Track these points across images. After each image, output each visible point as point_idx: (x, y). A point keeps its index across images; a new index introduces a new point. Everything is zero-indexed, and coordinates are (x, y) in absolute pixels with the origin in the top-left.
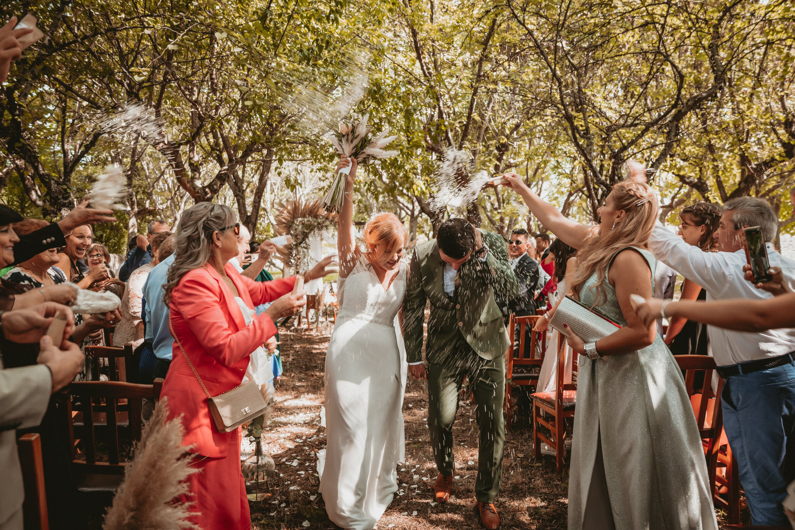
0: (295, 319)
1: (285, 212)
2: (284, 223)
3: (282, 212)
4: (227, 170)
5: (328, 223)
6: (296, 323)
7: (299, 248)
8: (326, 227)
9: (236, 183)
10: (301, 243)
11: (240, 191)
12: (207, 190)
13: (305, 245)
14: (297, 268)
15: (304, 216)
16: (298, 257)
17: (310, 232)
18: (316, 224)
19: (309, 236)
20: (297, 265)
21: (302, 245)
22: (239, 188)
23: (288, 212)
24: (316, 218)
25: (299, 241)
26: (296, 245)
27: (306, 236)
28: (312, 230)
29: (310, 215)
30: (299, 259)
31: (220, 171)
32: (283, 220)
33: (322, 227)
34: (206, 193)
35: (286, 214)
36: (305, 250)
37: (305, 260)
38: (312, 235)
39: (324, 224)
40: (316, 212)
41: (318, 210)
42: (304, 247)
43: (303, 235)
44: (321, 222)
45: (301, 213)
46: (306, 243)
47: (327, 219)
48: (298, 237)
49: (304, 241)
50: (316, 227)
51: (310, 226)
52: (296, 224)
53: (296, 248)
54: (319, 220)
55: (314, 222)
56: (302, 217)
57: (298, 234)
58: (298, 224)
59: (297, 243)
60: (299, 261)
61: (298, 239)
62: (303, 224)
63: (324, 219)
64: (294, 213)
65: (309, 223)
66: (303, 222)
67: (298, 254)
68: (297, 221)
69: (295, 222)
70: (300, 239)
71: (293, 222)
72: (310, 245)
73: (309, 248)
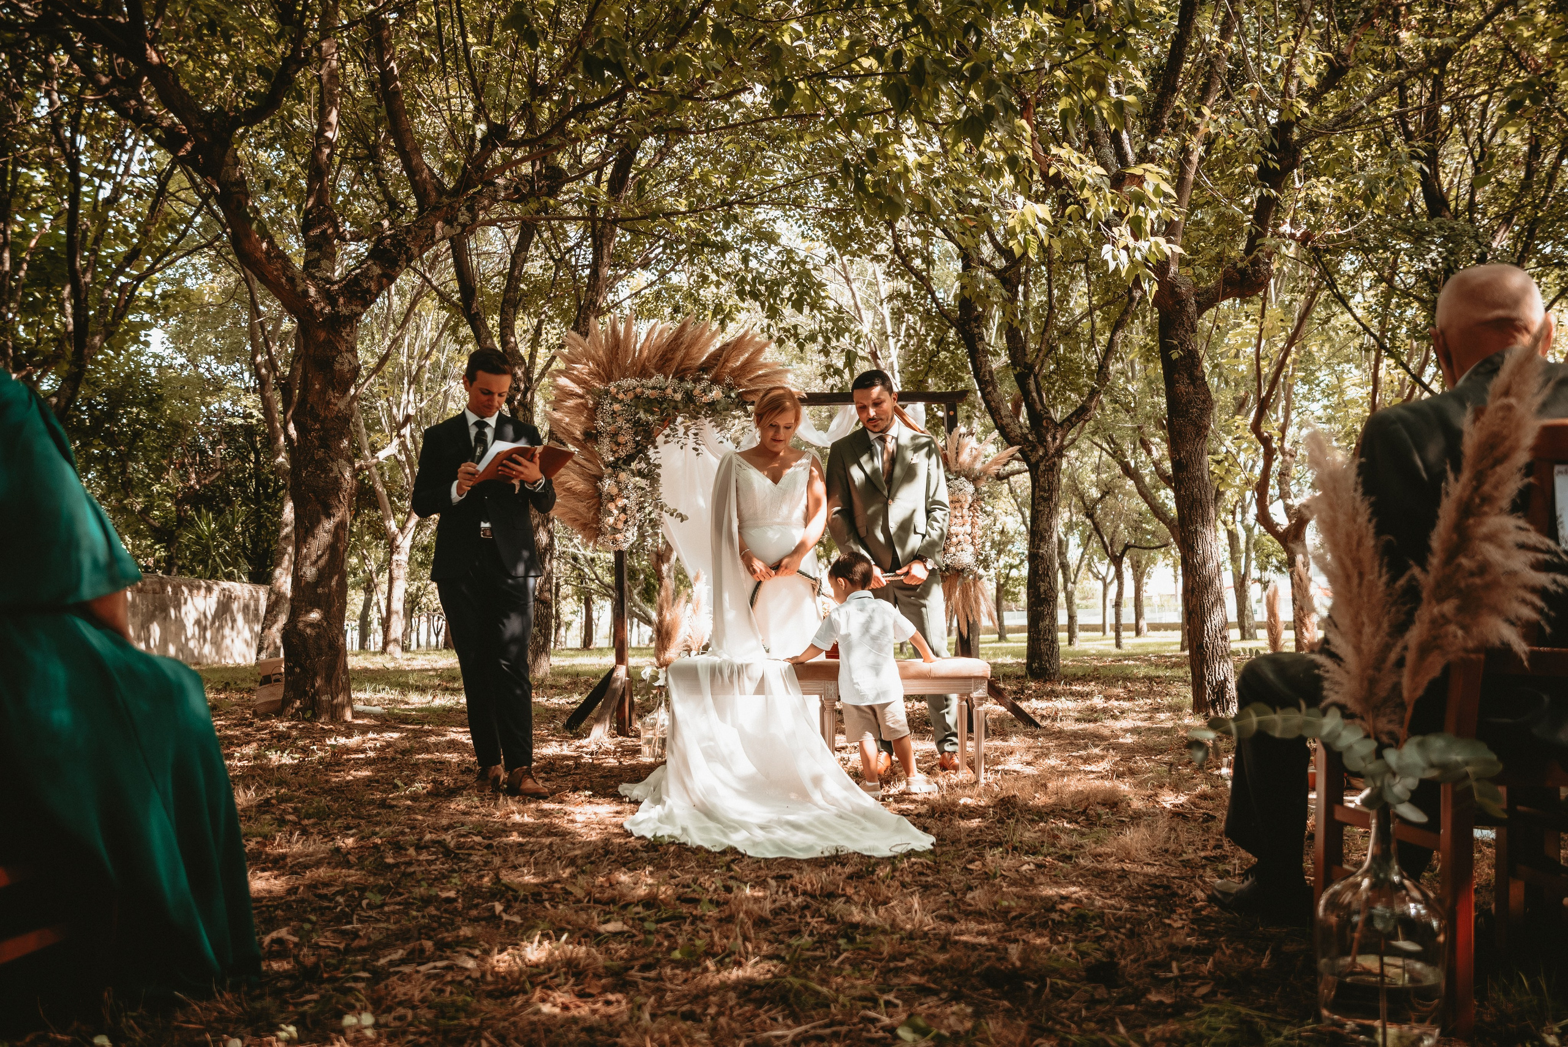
2: (578, 396)
7: (623, 476)
10: (629, 459)
13: (643, 465)
15: (643, 372)
16: (621, 503)
17: (661, 425)
18: (678, 397)
19: (660, 439)
20: (615, 530)
21: (634, 465)
23: (594, 359)
24: (681, 379)
25: (623, 454)
26: (615, 466)
27: (646, 436)
28: (666, 417)
29: (661, 368)
30: (623, 510)
33: (699, 408)
36: (644, 483)
38: (667, 436)
39: (705, 399)
40: (683, 360)
41: (687, 354)
42: (640, 473)
43: (636, 434)
44: (697, 392)
45: (633, 364)
46: (647, 459)
47: (715, 381)
48: (621, 439)
49: (640, 452)
50: (680, 406)
51: (661, 404)
52: (615, 399)
53: (614, 475)
54: (689, 386)
55: (675, 391)
56: (634, 375)
57: (621, 428)
58: (621, 396)
59: (618, 459)
60: (622, 517)
61: (618, 444)
62: (637, 397)
63: (704, 384)
64: (610, 362)
65: (655, 394)
66: (639, 390)
67: (620, 495)
68: (619, 387)
69: (613, 389)
70: (625, 444)
71: (607, 392)
72: (659, 466)
73: (659, 475)
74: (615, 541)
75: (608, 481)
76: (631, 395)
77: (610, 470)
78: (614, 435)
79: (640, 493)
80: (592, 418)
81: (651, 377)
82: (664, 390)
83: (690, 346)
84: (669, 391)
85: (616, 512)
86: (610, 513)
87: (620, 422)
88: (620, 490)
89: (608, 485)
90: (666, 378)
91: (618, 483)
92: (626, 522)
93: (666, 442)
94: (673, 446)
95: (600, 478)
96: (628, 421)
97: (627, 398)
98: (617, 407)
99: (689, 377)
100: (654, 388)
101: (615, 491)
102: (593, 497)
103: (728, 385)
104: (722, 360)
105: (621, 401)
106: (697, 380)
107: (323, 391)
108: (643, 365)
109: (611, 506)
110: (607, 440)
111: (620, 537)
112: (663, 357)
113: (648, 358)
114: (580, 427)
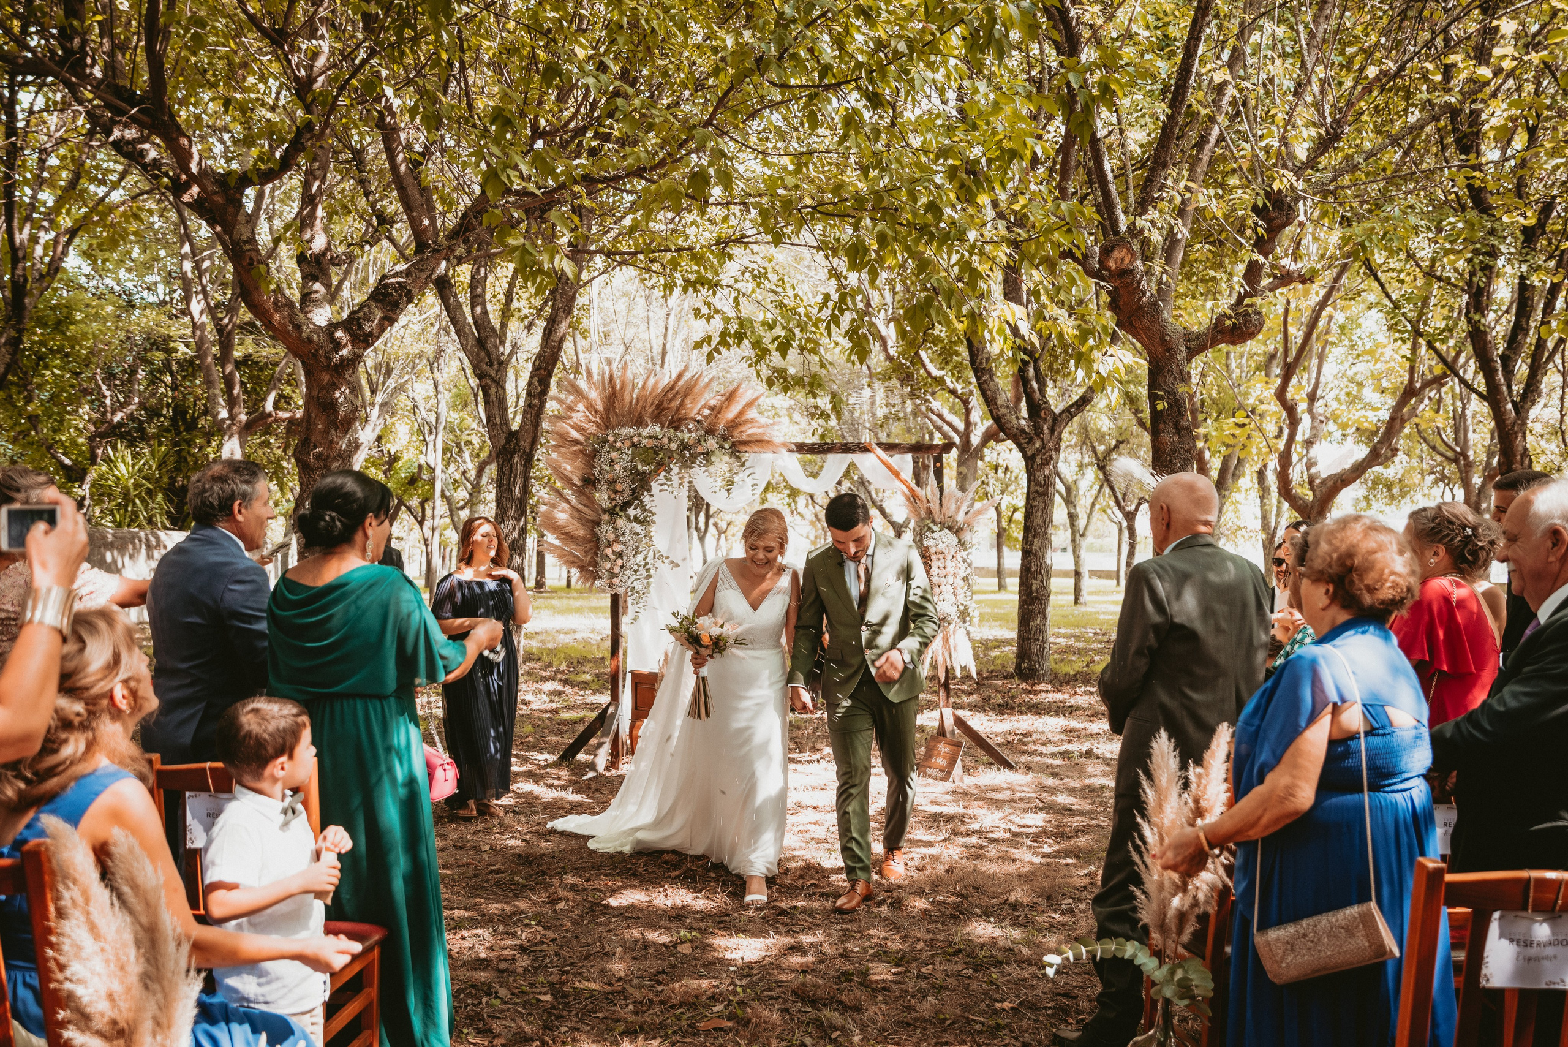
0: (600, 745)
1: (581, 407)
2: (576, 442)
3: (570, 408)
4: (407, 273)
5: (712, 443)
6: (602, 759)
7: (620, 523)
8: (707, 455)
9: (481, 343)
10: (626, 505)
11: (491, 365)
12: (339, 334)
13: (639, 512)
14: (611, 585)
15: (638, 421)
16: (617, 548)
17: (656, 472)
18: (674, 446)
19: (655, 486)
20: (612, 575)
21: (631, 512)
22: (488, 354)
23: (590, 407)
24: (677, 428)
25: (619, 500)
26: (611, 512)
27: (641, 483)
28: (662, 465)
29: (656, 418)
30: (620, 555)
31: (384, 277)
32: (575, 434)
33: (694, 457)
34: (337, 346)
35: (580, 415)
36: (638, 528)
37: (639, 558)
39: (699, 449)
40: (678, 409)
41: (680, 406)
42: (636, 519)
43: (633, 482)
44: (691, 441)
45: (630, 412)
46: (642, 505)
47: (711, 431)
48: (618, 487)
49: (636, 498)
50: (676, 455)
51: (657, 453)
52: (612, 447)
53: (612, 522)
54: (686, 435)
55: (670, 440)
56: (631, 424)
57: (618, 476)
58: (618, 444)
59: (615, 506)
60: (619, 562)
61: (616, 492)
62: (634, 445)
63: (700, 433)
64: (608, 411)
65: (653, 442)
66: (636, 439)
67: (617, 540)
68: (617, 435)
69: (611, 438)
70: (622, 492)
71: (605, 441)
72: (654, 514)
73: (653, 521)
75: (605, 527)
76: (628, 443)
77: (606, 517)
78: (612, 483)
79: (635, 538)
80: (590, 465)
81: (647, 427)
82: (659, 439)
83: (685, 396)
84: (665, 440)
85: (613, 557)
86: (607, 558)
87: (617, 469)
88: (617, 536)
89: (606, 532)
90: (662, 427)
91: (615, 529)
92: (622, 566)
95: (598, 523)
96: (625, 469)
97: (625, 447)
98: (614, 455)
99: (684, 426)
100: (651, 437)
101: (612, 537)
102: (590, 541)
103: (722, 436)
105: (618, 450)
106: (692, 431)
107: (326, 431)
108: (640, 414)
109: (609, 551)
110: (604, 488)
111: (616, 581)
112: (658, 406)
113: (644, 407)
114: (579, 473)
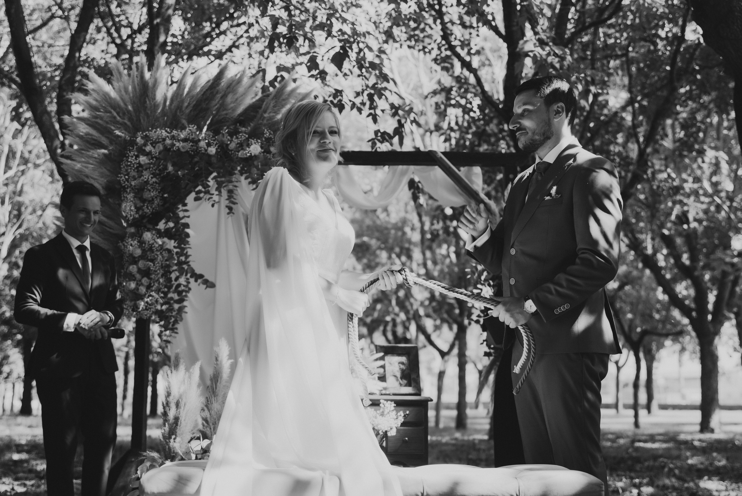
7: (148, 236)
8: (250, 160)
10: (155, 219)
15: (174, 123)
16: (141, 264)
18: (212, 150)
20: (137, 296)
21: (161, 226)
25: (148, 211)
26: (138, 224)
27: (175, 193)
28: (198, 175)
29: (194, 119)
30: (147, 275)
33: (235, 165)
36: (171, 244)
37: (170, 279)
38: (200, 192)
39: (240, 154)
40: (218, 110)
41: (223, 106)
42: (168, 234)
43: (163, 191)
44: (232, 146)
45: (163, 113)
46: (177, 219)
47: (255, 134)
48: (147, 195)
50: (214, 160)
51: (193, 157)
52: (141, 151)
54: (226, 139)
55: (209, 145)
56: (163, 126)
57: (147, 182)
58: (148, 148)
59: (142, 217)
60: (145, 281)
61: (143, 201)
62: (167, 150)
63: (243, 137)
64: (137, 110)
65: (188, 146)
66: (168, 142)
67: (143, 257)
68: (146, 138)
69: (139, 140)
70: (151, 201)
71: (133, 143)
72: (187, 226)
73: (188, 235)
74: (135, 308)
75: (131, 242)
76: (160, 147)
77: (132, 230)
78: (139, 191)
79: (166, 254)
80: (116, 170)
81: (183, 128)
82: (196, 142)
83: (225, 96)
84: (203, 144)
85: (138, 276)
86: (131, 277)
87: (146, 175)
88: (144, 251)
89: (131, 247)
90: (200, 129)
91: (141, 243)
92: (149, 287)
93: (197, 199)
94: (206, 205)
95: (122, 238)
96: (154, 175)
97: (155, 151)
98: (143, 159)
99: (225, 131)
100: (185, 140)
101: (138, 252)
103: (268, 140)
104: (261, 111)
105: (147, 154)
106: (233, 133)
108: (175, 115)
109: (133, 269)
110: (130, 196)
111: (142, 305)
112: (196, 107)
113: (179, 108)
114: (103, 181)
